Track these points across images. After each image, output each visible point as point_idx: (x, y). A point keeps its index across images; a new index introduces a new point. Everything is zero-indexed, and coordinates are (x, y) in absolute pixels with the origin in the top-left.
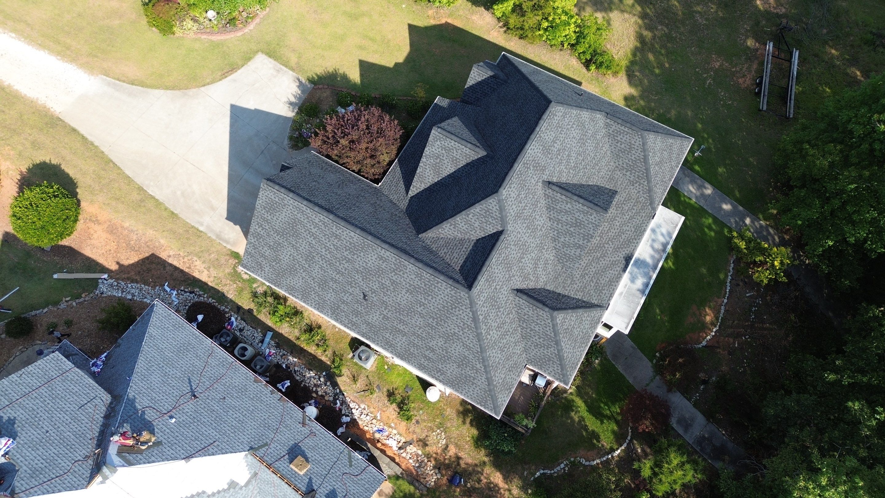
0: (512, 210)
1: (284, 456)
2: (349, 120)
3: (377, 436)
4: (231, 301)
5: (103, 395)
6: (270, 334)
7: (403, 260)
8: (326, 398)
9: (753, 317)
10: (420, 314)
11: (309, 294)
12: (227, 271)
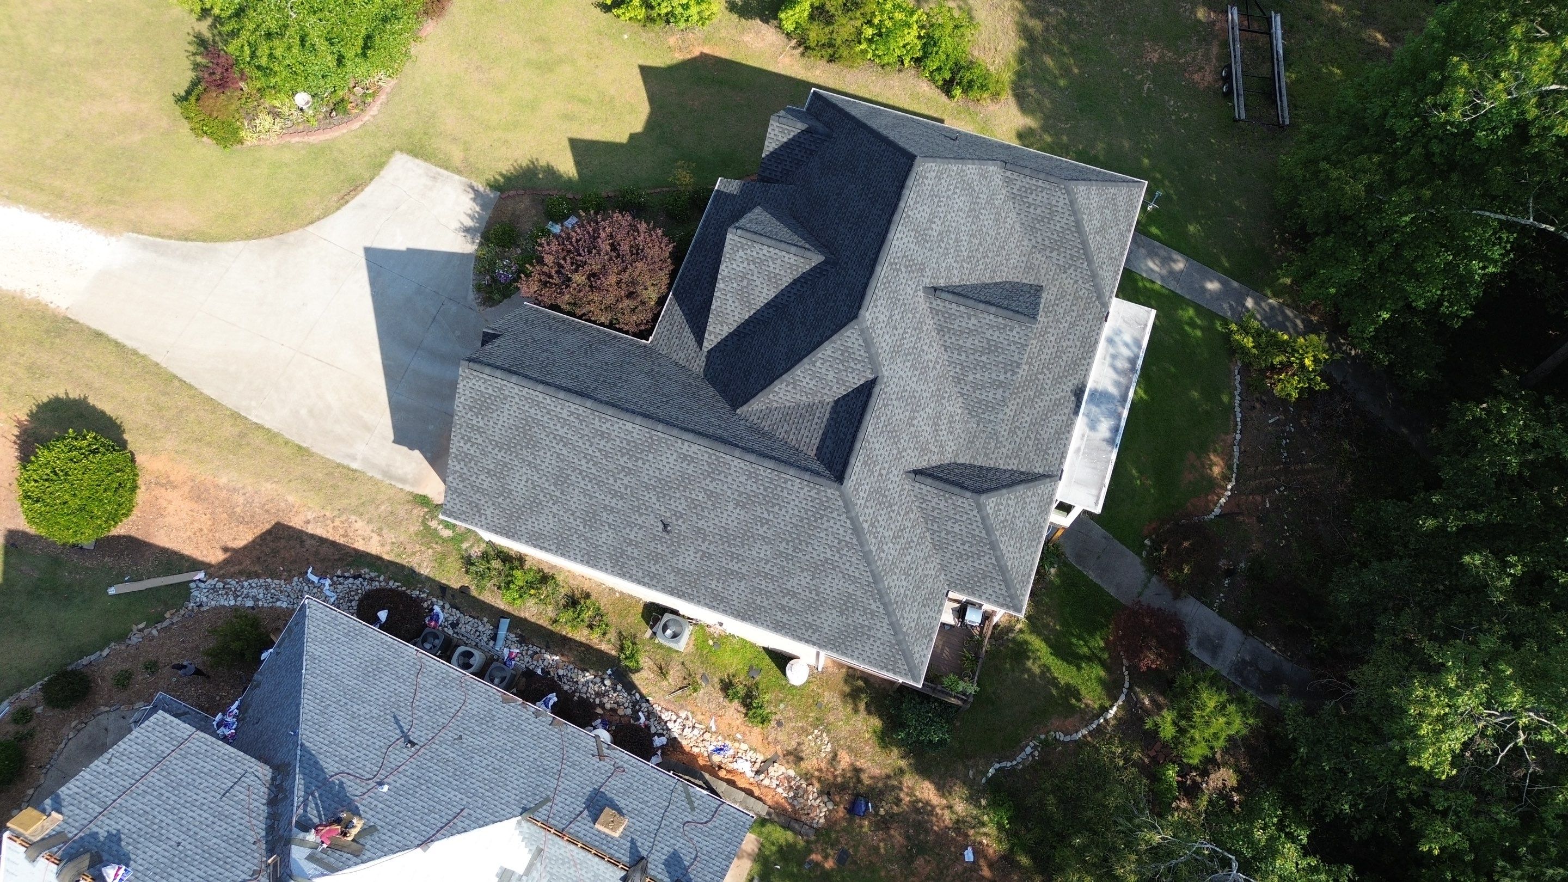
0: (884, 342)
1: (581, 812)
2: (580, 240)
3: (716, 758)
4: (428, 578)
5: (256, 767)
6: (505, 623)
7: (722, 454)
8: (620, 712)
9: (1285, 455)
10: (764, 538)
11: (568, 540)
12: (413, 529)
